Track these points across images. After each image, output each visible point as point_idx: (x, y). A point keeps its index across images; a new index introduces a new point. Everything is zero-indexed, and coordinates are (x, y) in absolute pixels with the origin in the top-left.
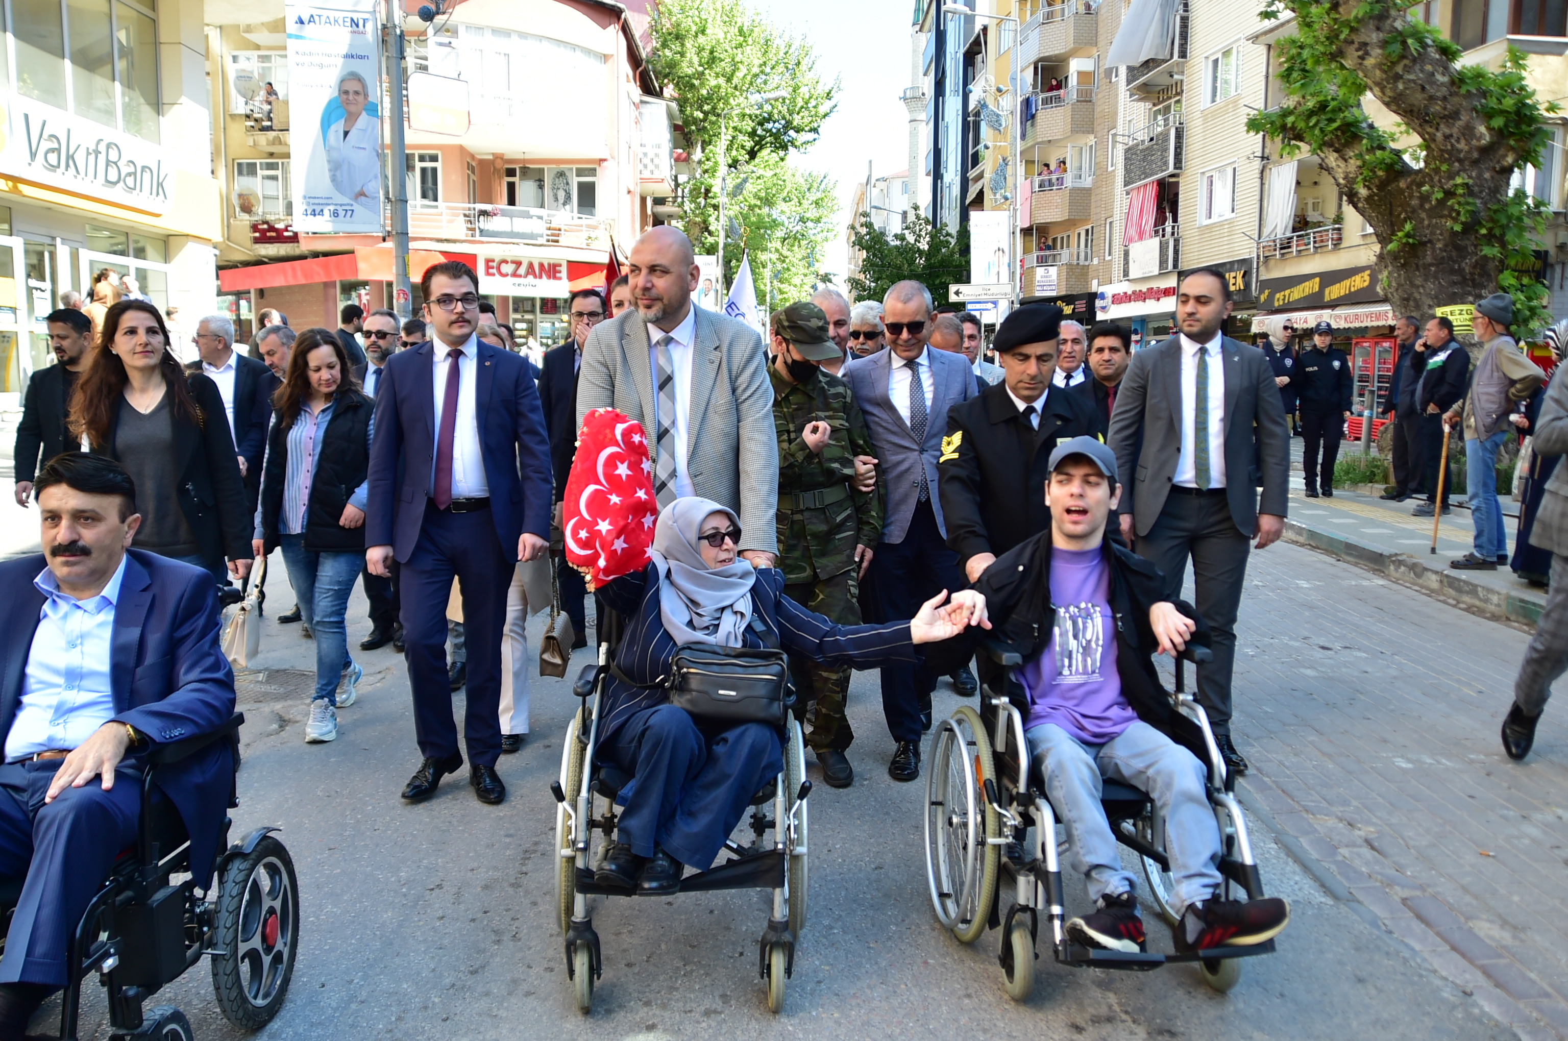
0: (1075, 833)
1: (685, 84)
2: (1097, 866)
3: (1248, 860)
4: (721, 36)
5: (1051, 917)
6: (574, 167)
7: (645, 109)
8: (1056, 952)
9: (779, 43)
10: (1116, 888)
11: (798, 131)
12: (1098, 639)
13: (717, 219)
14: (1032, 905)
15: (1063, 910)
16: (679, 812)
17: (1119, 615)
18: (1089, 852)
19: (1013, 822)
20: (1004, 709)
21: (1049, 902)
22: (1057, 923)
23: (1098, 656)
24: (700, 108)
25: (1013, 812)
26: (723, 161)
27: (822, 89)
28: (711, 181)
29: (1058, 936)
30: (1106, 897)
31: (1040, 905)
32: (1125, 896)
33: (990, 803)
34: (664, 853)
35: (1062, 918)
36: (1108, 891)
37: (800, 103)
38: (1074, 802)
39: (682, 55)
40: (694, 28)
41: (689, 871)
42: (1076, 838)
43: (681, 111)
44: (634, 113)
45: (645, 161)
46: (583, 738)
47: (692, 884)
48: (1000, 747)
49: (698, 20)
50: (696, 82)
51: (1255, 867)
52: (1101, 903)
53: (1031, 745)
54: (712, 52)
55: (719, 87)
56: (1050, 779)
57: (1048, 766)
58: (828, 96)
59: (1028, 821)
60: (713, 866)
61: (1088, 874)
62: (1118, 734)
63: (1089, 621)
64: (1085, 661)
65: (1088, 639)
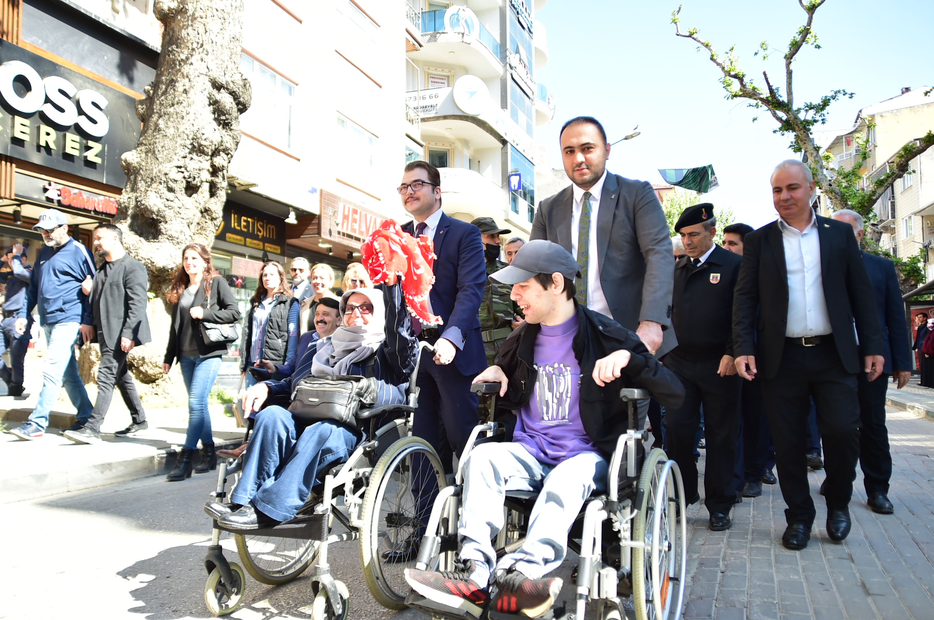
12: (567, 391)
17: (582, 375)
23: (567, 405)
63: (562, 378)
64: (558, 409)
65: (561, 392)
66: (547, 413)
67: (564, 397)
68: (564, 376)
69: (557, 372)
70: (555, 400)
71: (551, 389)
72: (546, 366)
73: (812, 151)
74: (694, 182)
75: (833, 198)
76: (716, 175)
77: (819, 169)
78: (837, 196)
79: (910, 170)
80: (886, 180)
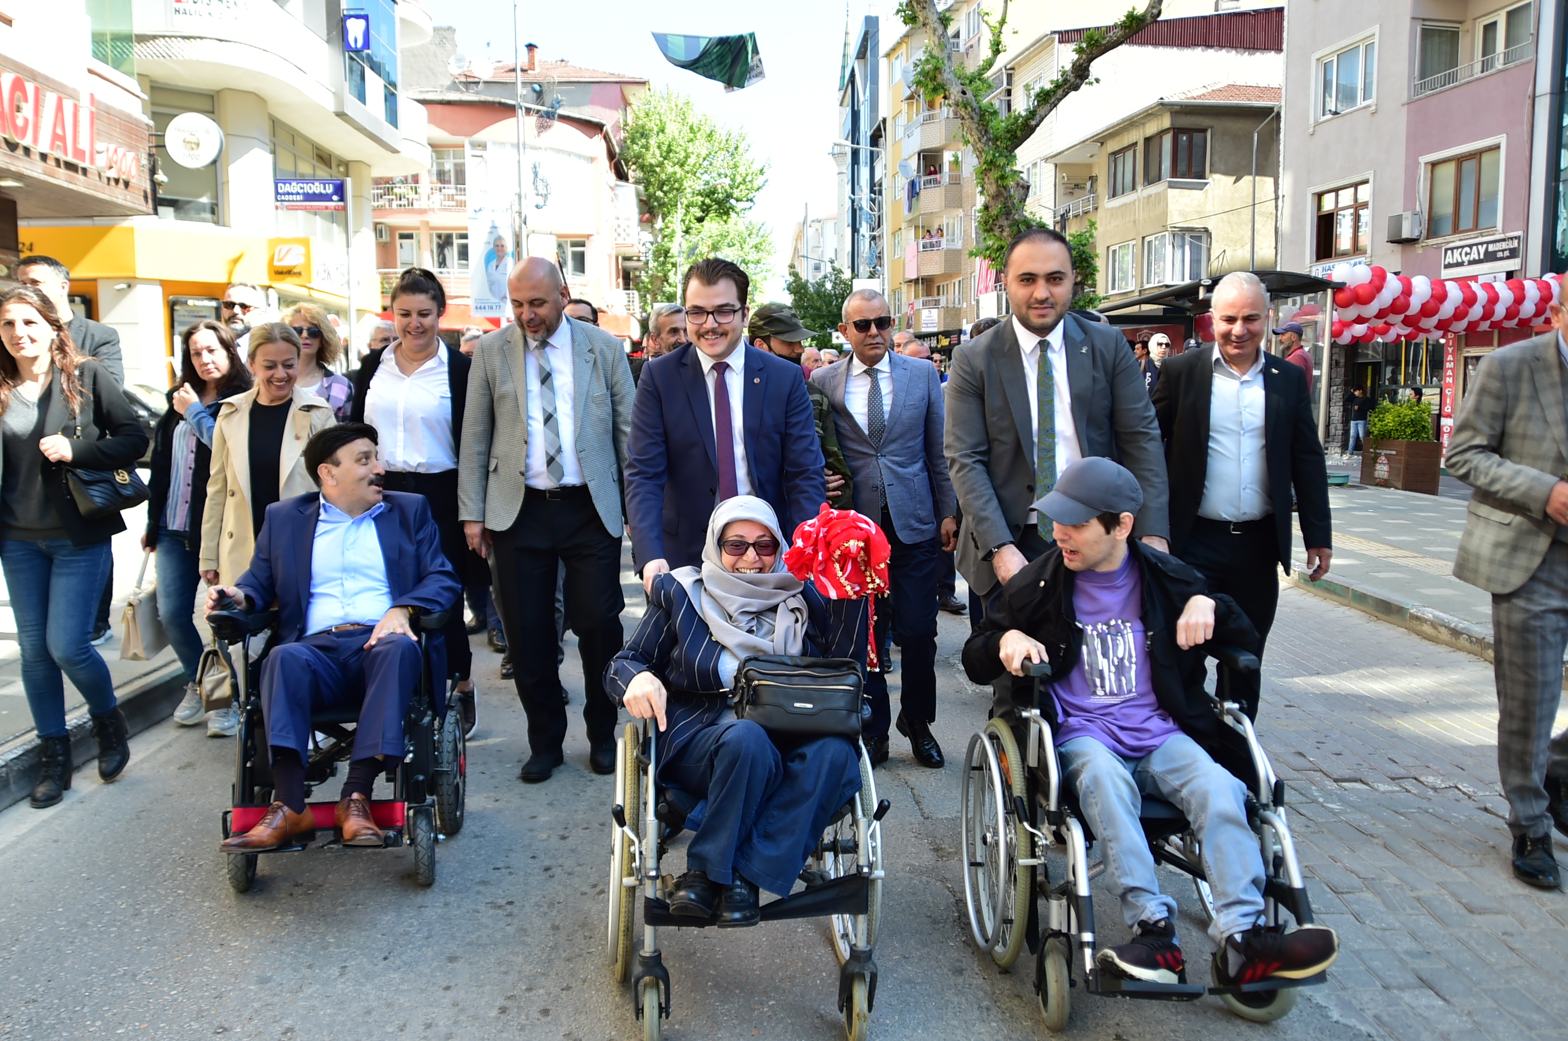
0: (1110, 852)
1: (648, 170)
2: (1133, 889)
3: (1297, 882)
4: (676, 134)
5: (1082, 945)
6: (569, 240)
7: (619, 191)
8: (1087, 981)
9: (721, 134)
10: (1153, 914)
11: (737, 200)
12: (1130, 656)
13: (675, 274)
14: (1064, 930)
15: (1094, 938)
16: (755, 835)
17: (1150, 633)
18: (1125, 874)
19: (1044, 842)
20: (1035, 722)
21: (1080, 929)
22: (1088, 952)
23: (1133, 674)
24: (661, 189)
25: (1044, 831)
26: (679, 228)
27: (756, 168)
28: (669, 245)
29: (1089, 965)
30: (1143, 924)
31: (1074, 931)
32: (1163, 923)
33: (1021, 822)
34: (742, 879)
35: (1094, 945)
36: (1143, 917)
37: (739, 179)
38: (1110, 820)
39: (647, 149)
40: (656, 129)
41: (766, 897)
42: (1111, 858)
43: (646, 190)
44: (611, 193)
45: (619, 230)
46: (642, 757)
47: (772, 912)
48: (1033, 762)
49: (658, 122)
50: (658, 169)
51: (1303, 890)
52: (1136, 930)
53: (1064, 760)
54: (669, 146)
55: (675, 173)
56: (1085, 794)
57: (1083, 781)
58: (761, 172)
59: (1060, 840)
60: (792, 893)
61: (1123, 897)
62: (1156, 747)
63: (1120, 638)
64: (1120, 680)
65: (1120, 656)
66: (1103, 686)
67: (1126, 663)
68: (1122, 636)
69: (1113, 631)
70: (1113, 669)
71: (1105, 655)
72: (1097, 623)
73: (936, 25)
74: (720, 64)
75: (966, 117)
76: (762, 55)
77: (946, 62)
78: (974, 115)
79: (1091, 78)
80: (1055, 92)
